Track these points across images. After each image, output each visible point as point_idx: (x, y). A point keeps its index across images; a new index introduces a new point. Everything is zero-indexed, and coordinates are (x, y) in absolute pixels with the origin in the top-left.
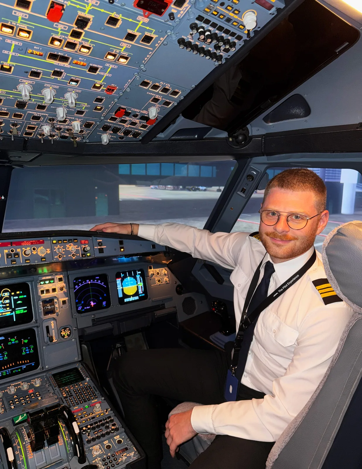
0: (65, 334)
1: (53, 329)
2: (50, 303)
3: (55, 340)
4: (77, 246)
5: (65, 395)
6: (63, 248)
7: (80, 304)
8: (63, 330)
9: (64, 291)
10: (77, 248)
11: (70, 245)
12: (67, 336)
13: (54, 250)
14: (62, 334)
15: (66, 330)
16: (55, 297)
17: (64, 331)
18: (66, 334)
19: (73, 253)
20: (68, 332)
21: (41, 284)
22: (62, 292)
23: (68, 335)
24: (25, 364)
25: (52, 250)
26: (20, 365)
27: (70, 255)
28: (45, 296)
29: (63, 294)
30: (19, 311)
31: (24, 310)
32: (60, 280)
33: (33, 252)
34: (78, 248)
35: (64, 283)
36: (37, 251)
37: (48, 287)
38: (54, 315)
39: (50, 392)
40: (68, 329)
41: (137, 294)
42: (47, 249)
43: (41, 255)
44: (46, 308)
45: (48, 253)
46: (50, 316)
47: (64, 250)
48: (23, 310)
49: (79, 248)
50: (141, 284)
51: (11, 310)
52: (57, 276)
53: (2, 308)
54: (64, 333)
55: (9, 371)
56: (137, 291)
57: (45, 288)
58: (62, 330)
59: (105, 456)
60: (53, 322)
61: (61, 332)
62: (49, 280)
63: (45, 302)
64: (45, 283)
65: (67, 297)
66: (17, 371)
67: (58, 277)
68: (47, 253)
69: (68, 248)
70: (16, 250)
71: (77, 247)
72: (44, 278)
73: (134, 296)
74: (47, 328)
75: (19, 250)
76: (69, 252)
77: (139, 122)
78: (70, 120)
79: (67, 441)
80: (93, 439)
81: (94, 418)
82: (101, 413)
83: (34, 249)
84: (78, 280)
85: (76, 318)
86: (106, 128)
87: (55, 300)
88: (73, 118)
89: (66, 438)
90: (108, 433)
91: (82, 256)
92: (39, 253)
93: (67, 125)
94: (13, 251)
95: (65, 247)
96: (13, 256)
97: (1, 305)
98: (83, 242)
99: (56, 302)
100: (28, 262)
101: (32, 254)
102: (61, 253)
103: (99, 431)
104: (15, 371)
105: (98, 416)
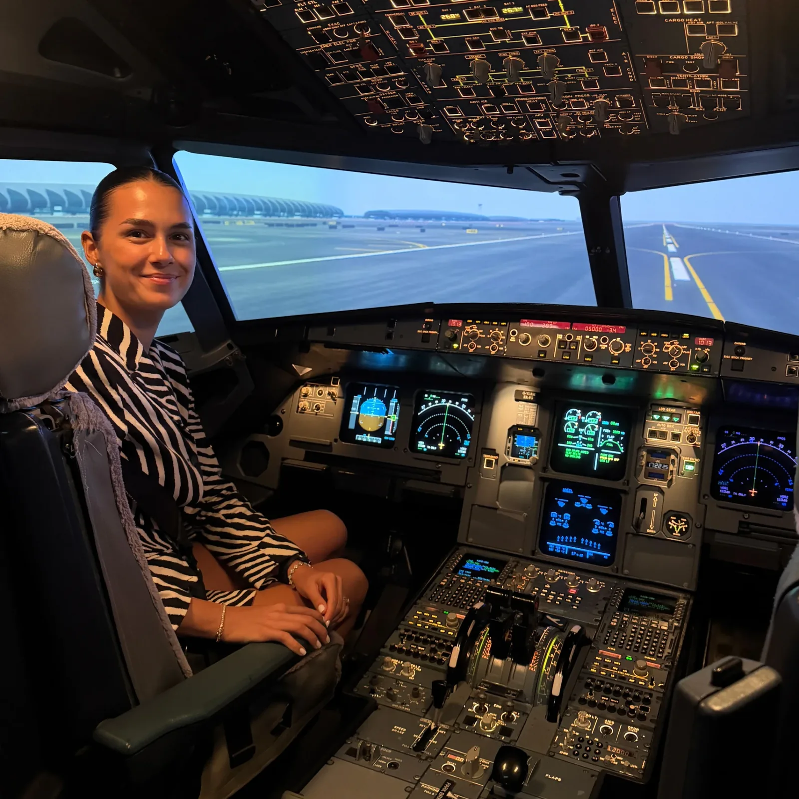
0: (675, 526)
1: (654, 508)
2: (661, 459)
3: (653, 530)
4: (685, 347)
5: (615, 624)
6: (657, 347)
7: (725, 481)
8: (675, 518)
9: (695, 444)
10: (685, 352)
11: (672, 344)
12: (679, 533)
13: (639, 349)
14: (670, 525)
15: (679, 521)
16: (673, 451)
17: (676, 521)
18: (677, 528)
19: (673, 358)
20: (683, 526)
21: (653, 419)
22: (691, 445)
23: (681, 531)
24: (592, 548)
25: (634, 348)
26: (584, 546)
27: (666, 363)
28: (655, 442)
29: (692, 448)
30: (606, 455)
31: (616, 456)
32: (693, 420)
33: (601, 345)
34: (688, 352)
35: (698, 430)
36: (608, 344)
37: (666, 427)
38: (663, 485)
39: (597, 606)
40: (685, 520)
42: (626, 344)
43: (612, 353)
44: (652, 465)
45: (626, 351)
46: (655, 482)
47: (658, 350)
48: (612, 456)
49: (690, 352)
51: (593, 449)
52: (688, 412)
53: (581, 442)
54: (675, 524)
55: (565, 548)
57: (659, 427)
58: (672, 518)
59: (587, 737)
60: (657, 495)
61: (670, 520)
62: (672, 415)
63: (654, 452)
64: (660, 419)
65: (697, 458)
66: (577, 555)
67: (691, 414)
68: (624, 350)
69: (667, 348)
70: (575, 338)
71: (684, 349)
72: (662, 409)
74: (644, 501)
75: (579, 338)
76: (668, 357)
77: (709, 77)
78: (587, 99)
79: (545, 675)
80: (592, 704)
81: (623, 678)
82: (641, 680)
83: (604, 340)
84: (734, 432)
85: (706, 506)
86: (663, 103)
87: (673, 457)
88: (588, 95)
89: (546, 668)
90: (622, 712)
91: (691, 368)
92: (610, 349)
93: (590, 108)
94: (569, 337)
95: (660, 346)
96: (568, 347)
97: (580, 437)
98: (702, 340)
99: (673, 461)
100: (588, 361)
101: (599, 348)
102: (651, 357)
103: (612, 700)
104: (573, 554)
105: (633, 681)
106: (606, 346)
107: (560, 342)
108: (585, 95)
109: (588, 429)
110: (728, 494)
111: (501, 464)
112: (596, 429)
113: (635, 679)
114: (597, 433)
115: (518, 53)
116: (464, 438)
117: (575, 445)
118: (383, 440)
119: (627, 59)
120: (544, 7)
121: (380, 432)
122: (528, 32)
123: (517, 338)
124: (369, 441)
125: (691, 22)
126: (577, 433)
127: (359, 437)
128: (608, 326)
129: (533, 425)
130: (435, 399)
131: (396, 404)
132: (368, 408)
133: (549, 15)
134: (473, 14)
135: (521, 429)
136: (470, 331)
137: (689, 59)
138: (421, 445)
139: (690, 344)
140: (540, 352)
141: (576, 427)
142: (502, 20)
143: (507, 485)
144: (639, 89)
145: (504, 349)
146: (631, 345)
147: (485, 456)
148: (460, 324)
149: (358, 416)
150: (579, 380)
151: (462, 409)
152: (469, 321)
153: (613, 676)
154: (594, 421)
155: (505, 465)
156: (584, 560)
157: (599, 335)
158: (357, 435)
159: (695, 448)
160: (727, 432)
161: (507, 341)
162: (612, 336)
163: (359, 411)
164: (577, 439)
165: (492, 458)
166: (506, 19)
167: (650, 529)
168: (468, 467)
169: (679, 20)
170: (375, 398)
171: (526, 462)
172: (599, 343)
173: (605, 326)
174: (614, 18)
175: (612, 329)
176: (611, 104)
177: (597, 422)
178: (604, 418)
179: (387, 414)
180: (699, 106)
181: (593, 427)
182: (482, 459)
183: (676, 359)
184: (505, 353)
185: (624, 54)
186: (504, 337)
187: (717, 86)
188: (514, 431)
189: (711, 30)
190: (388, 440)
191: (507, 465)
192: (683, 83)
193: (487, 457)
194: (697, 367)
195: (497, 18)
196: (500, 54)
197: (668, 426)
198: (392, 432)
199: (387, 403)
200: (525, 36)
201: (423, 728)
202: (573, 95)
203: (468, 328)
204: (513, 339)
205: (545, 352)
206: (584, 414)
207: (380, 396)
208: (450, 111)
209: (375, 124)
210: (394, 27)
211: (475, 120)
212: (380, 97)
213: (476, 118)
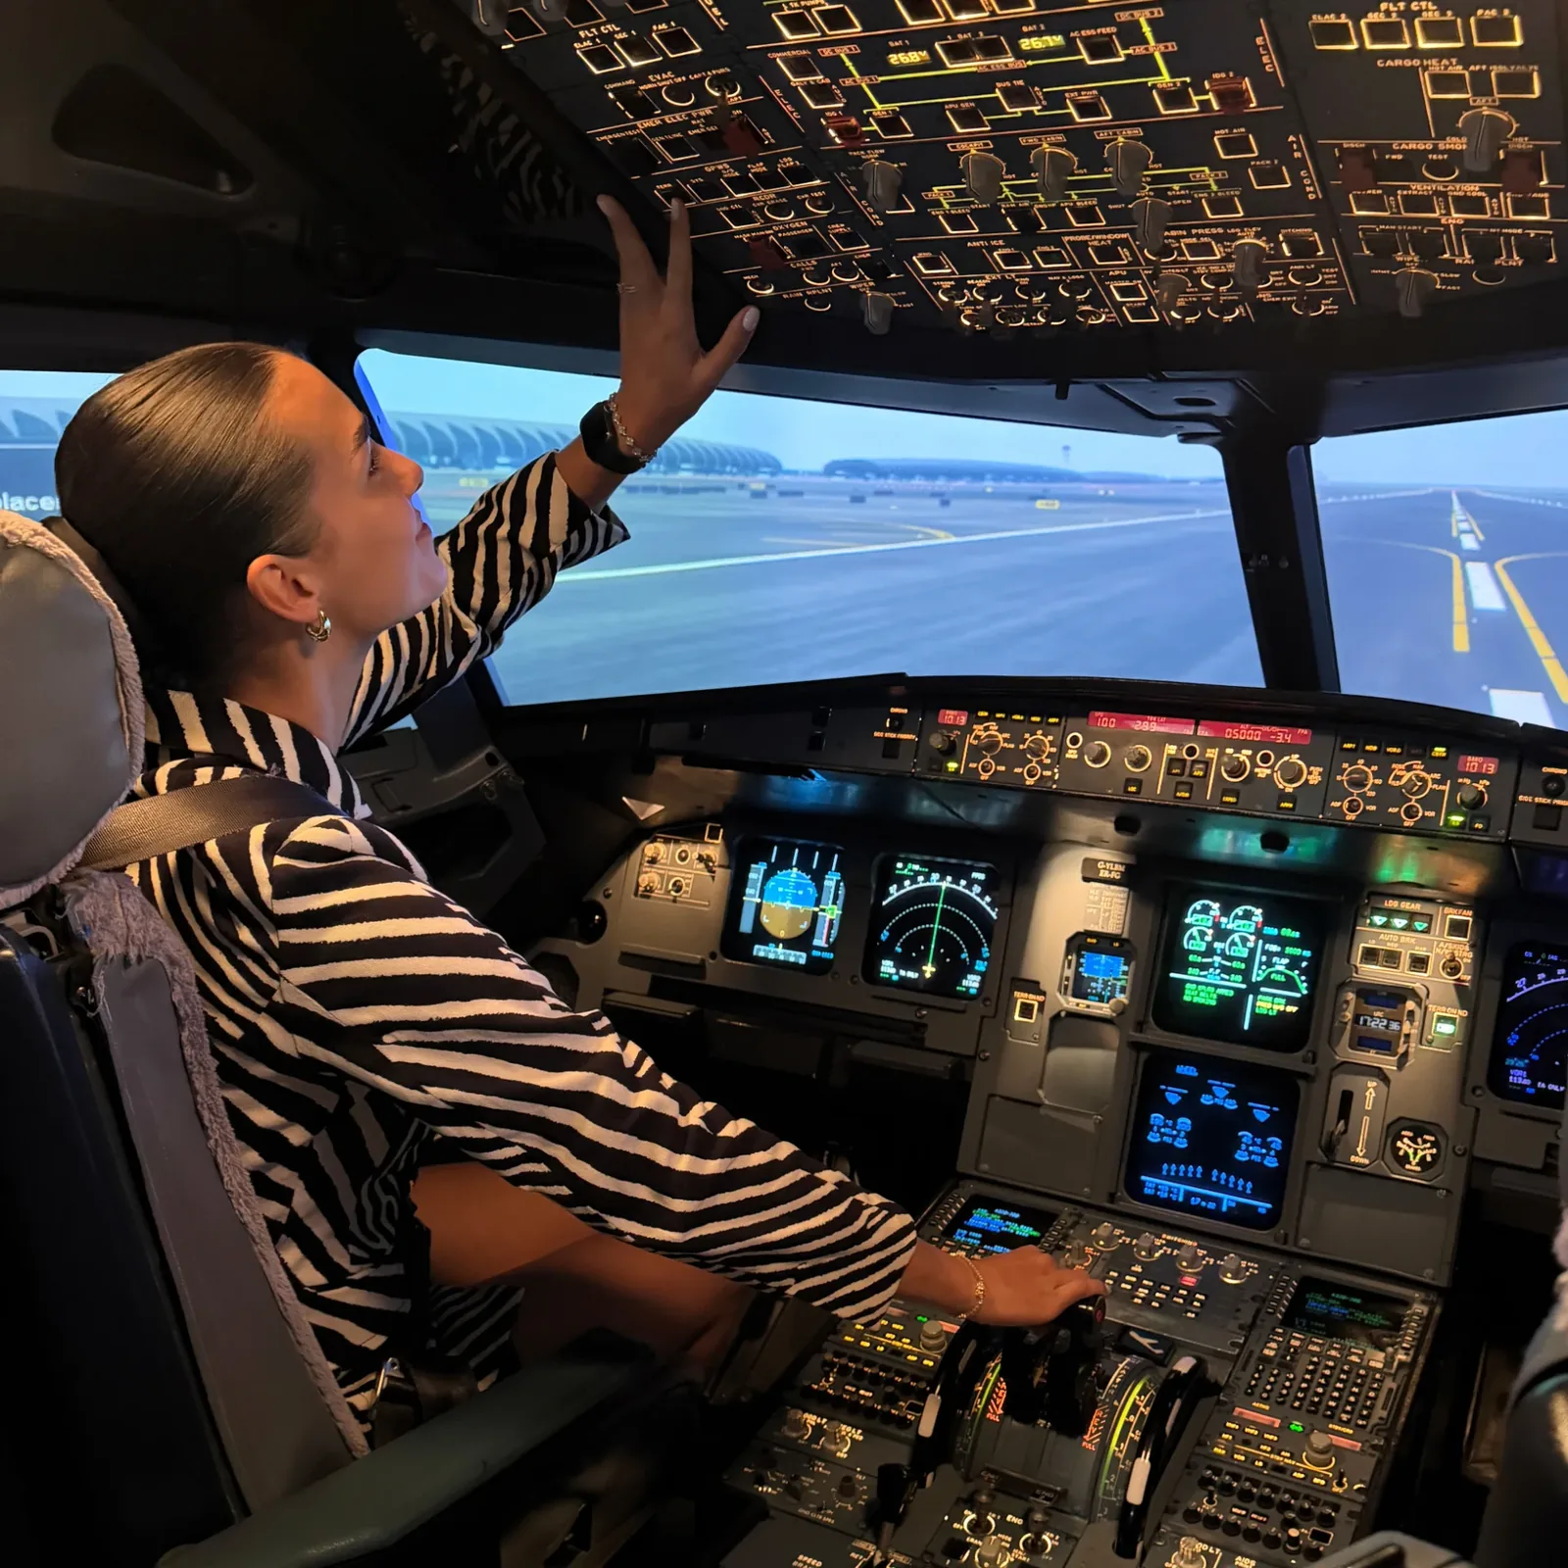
0: (1411, 1151)
1: (1368, 1113)
2: (1387, 1010)
3: (1363, 1157)
4: (1437, 776)
5: (1272, 1353)
6: (1376, 775)
7: (1522, 1057)
8: (1411, 1134)
9: (1458, 980)
10: (1435, 786)
11: (1409, 769)
12: (1418, 1164)
13: (1339, 778)
14: (1400, 1149)
15: (1419, 1140)
16: (1413, 994)
17: (1413, 1140)
18: (1415, 1154)
19: (1410, 800)
20: (1427, 1151)
21: (1372, 925)
22: (1450, 980)
23: (1422, 1162)
24: (1234, 1192)
25: (1328, 776)
26: (1216, 1186)
27: (1395, 810)
28: (1373, 973)
29: (1453, 991)
30: (1270, 999)
31: (1290, 1001)
32: (1457, 928)
33: (1256, 770)
34: (1442, 787)
35: (1467, 948)
36: (1272, 767)
37: (1398, 942)
38: (1387, 1063)
39: (1238, 1314)
40: (1433, 1139)
42: (1312, 768)
43: (1281, 787)
44: (1365, 1021)
45: (1311, 782)
46: (1371, 1057)
47: (1379, 782)
48: (1283, 1001)
49: (1447, 788)
51: (1244, 986)
52: (1447, 910)
53: (1218, 971)
54: (1410, 1147)
55: (1179, 1190)
57: (1385, 942)
58: (1403, 1133)
60: (1375, 1084)
61: (1401, 1138)
62: (1412, 916)
63: (1372, 994)
64: (1386, 926)
65: (1463, 1009)
66: (1204, 1204)
67: (1454, 914)
68: (1307, 781)
69: (1398, 778)
70: (1203, 752)
71: (1435, 781)
72: (1392, 904)
74: (1347, 1098)
75: (1212, 753)
76: (1399, 796)
77: (1482, 189)
78: (1218, 238)
79: (1115, 1459)
80: (1211, 1522)
81: (1279, 1469)
82: (1317, 1475)
83: (1265, 759)
84: (1543, 956)
85: (1478, 1110)
86: (1385, 248)
87: (1410, 1005)
88: (1220, 230)
89: (1118, 1445)
90: (1273, 1542)
91: (1447, 821)
92: (1277, 777)
93: (1226, 259)
94: (1191, 751)
95: (1384, 773)
96: (1187, 770)
97: (1217, 959)
98: (1473, 762)
99: (1411, 1013)
100: (1229, 803)
101: (1252, 774)
102: (1363, 796)
103: (1254, 1516)
104: (1194, 1201)
105: (1302, 1476)
106: (1269, 771)
107: (1172, 760)
108: (1214, 231)
109: (1233, 943)
110: (1526, 1086)
111: (1049, 1012)
112: (1251, 945)
113: (1305, 1471)
114: (1252, 952)
115: (1061, 138)
116: (976, 955)
117: (1205, 976)
118: (809, 957)
119: (1300, 149)
120: (1110, 35)
121: (802, 942)
122: (1079, 91)
123: (1080, 752)
124: (782, 958)
125: (1436, 66)
126: (1210, 951)
127: (760, 951)
128: (1275, 729)
129: (1118, 932)
130: (917, 873)
131: (838, 882)
132: (781, 889)
133: (1122, 53)
134: (958, 52)
135: (1094, 941)
136: (984, 734)
137: (1435, 150)
138: (887, 967)
139: (1447, 769)
140: (1129, 782)
141: (1208, 938)
142: (1022, 64)
143: (1061, 1055)
144: (1330, 216)
145: (1054, 774)
146: (1321, 770)
147: (1017, 994)
148: (963, 720)
149: (759, 907)
151: (973, 895)
152: (982, 714)
153: (1261, 1464)
154: (1247, 928)
155: (1058, 1014)
156: (1215, 1215)
157: (1255, 746)
158: (757, 947)
159: (1459, 987)
160: (1528, 954)
161: (1058, 757)
162: (1283, 750)
163: (761, 896)
164: (1211, 965)
165: (1033, 1000)
166: (1030, 63)
167: (1357, 1155)
168: (983, 1018)
169: (1408, 63)
170: (795, 870)
171: (1101, 1008)
172: (1254, 765)
173: (1266, 729)
174: (1265, 59)
175: (1282, 735)
176: (1271, 249)
177: (1252, 930)
178: (1267, 922)
179: (818, 903)
180: (1462, 254)
181: (1244, 940)
182: (1012, 1001)
183: (1417, 801)
184: (1055, 782)
185: (1291, 138)
186: (1054, 750)
187: (1500, 209)
188: (1080, 944)
189: (1481, 86)
190: (820, 958)
191: (1063, 1014)
192: (1423, 203)
193: (1021, 997)
194: (1460, 819)
195: (1008, 61)
196: (1023, 141)
197: (1403, 940)
198: (827, 941)
199: (818, 879)
200: (1073, 101)
201: (858, 1561)
202: (1189, 228)
203: (978, 729)
204: (1072, 754)
205: (1139, 783)
206: (1226, 911)
207: (804, 865)
208: (929, 263)
209: (768, 292)
210: (790, 81)
211: (981, 283)
212: (775, 234)
213: (984, 278)
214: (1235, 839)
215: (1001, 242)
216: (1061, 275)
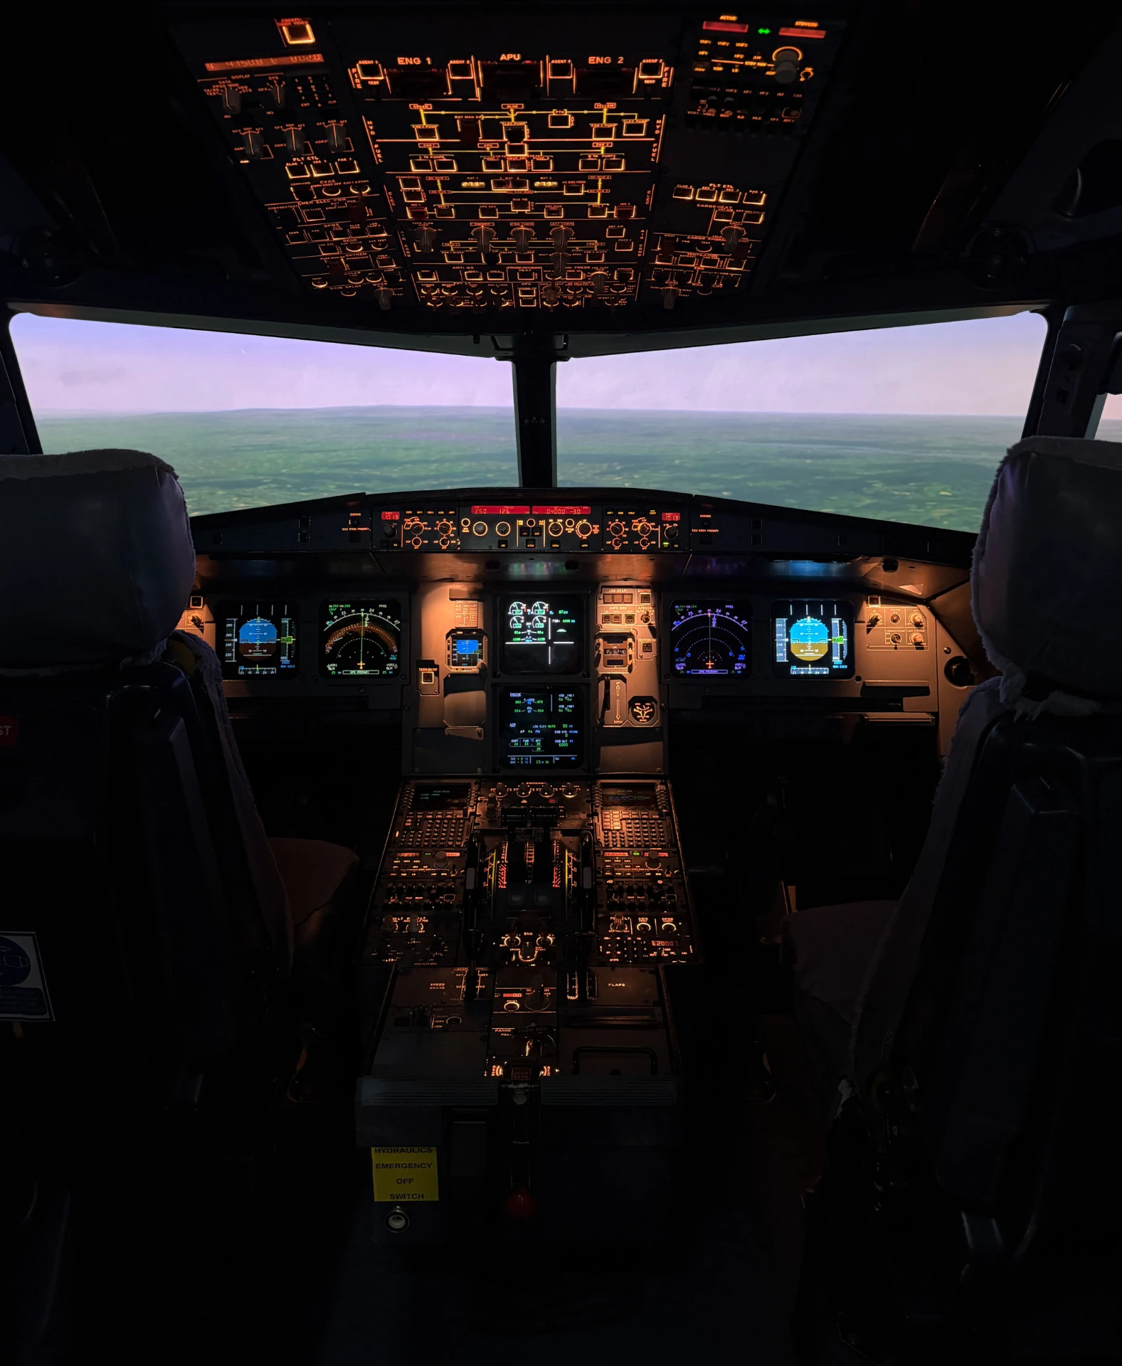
0: (641, 713)
1: (618, 698)
2: (618, 644)
3: (620, 720)
4: (653, 524)
6: (625, 526)
7: (682, 658)
8: (639, 704)
9: (650, 624)
10: (653, 529)
11: (640, 522)
12: (645, 718)
13: (608, 529)
14: (636, 713)
15: (645, 707)
16: (631, 635)
17: (641, 707)
18: (644, 714)
19: (643, 537)
20: (649, 711)
21: (604, 603)
22: (646, 625)
23: (647, 717)
24: (557, 752)
25: (602, 529)
27: (637, 542)
28: (609, 627)
29: (648, 630)
30: (559, 647)
32: (645, 599)
33: (567, 529)
34: (657, 529)
35: (651, 608)
36: (574, 527)
37: (619, 610)
38: (624, 671)
40: (649, 704)
41: (825, 661)
42: (594, 526)
43: (580, 536)
44: (610, 652)
45: (595, 533)
46: (615, 670)
47: (627, 529)
49: (659, 529)
50: (839, 640)
51: (545, 643)
52: (639, 590)
53: (530, 637)
54: (640, 710)
55: (529, 758)
56: (829, 654)
57: (611, 611)
58: (636, 704)
59: (629, 939)
60: (619, 683)
61: (635, 707)
62: (623, 596)
63: (610, 638)
64: (612, 602)
65: (654, 638)
66: (543, 762)
67: (642, 592)
68: (593, 532)
69: (636, 527)
70: (537, 523)
71: (653, 527)
72: (613, 591)
73: (816, 663)
74: (607, 693)
75: (542, 523)
76: (636, 536)
77: (718, 256)
78: (585, 271)
82: (656, 872)
83: (570, 523)
85: (668, 686)
86: (662, 277)
87: (630, 640)
88: (589, 268)
91: (662, 545)
92: (578, 532)
93: (585, 280)
94: (531, 523)
95: (629, 525)
96: (531, 534)
97: (529, 631)
98: (668, 516)
99: (630, 644)
100: (556, 547)
101: (565, 532)
102: (620, 537)
104: (539, 762)
106: (573, 530)
107: (522, 528)
108: (585, 268)
109: (536, 622)
110: (686, 671)
111: (442, 676)
112: (545, 621)
113: (650, 872)
114: (546, 625)
115: (532, 224)
116: (389, 652)
117: (524, 641)
118: (279, 669)
119: (644, 236)
120: (581, 184)
122: (553, 205)
123: (470, 528)
124: (258, 672)
125: (722, 209)
126: (524, 628)
127: (242, 671)
128: (572, 508)
129: (475, 626)
130: (342, 610)
131: (290, 622)
133: (583, 191)
134: (499, 185)
135: (461, 633)
136: (411, 524)
137: (706, 240)
139: (658, 520)
140: (500, 542)
141: (522, 621)
142: (532, 192)
143: (452, 698)
144: (643, 265)
145: (457, 542)
146: (598, 526)
147: (421, 669)
148: (397, 517)
150: (518, 570)
151: (380, 617)
152: (408, 512)
153: (630, 874)
154: (541, 612)
155: (447, 677)
156: (551, 766)
157: (564, 517)
158: (240, 668)
159: (651, 627)
161: (458, 533)
162: (578, 518)
163: (238, 637)
164: (526, 634)
165: (430, 671)
166: (536, 192)
167: (616, 720)
168: (402, 686)
169: (711, 206)
170: (259, 618)
171: (470, 669)
172: (565, 527)
173: (568, 508)
174: (647, 200)
175: (577, 511)
176: (608, 273)
177: (544, 613)
178: (550, 608)
180: (697, 282)
181: (541, 619)
182: (418, 673)
183: (646, 537)
184: (459, 546)
185: (643, 231)
186: (455, 529)
187: (723, 265)
188: (456, 635)
189: (738, 218)
190: (286, 669)
191: (449, 676)
192: (691, 261)
193: (423, 670)
194: (667, 543)
195: (526, 190)
196: (511, 224)
197: (621, 608)
199: (276, 622)
200: (547, 209)
201: (462, 977)
202: (573, 266)
203: (407, 521)
204: (466, 530)
205: (505, 542)
206: (529, 606)
208: (424, 275)
209: (321, 286)
210: (400, 188)
211: (449, 286)
212: (345, 259)
213: (453, 283)
214: (526, 567)
215: (472, 268)
216: (495, 284)
